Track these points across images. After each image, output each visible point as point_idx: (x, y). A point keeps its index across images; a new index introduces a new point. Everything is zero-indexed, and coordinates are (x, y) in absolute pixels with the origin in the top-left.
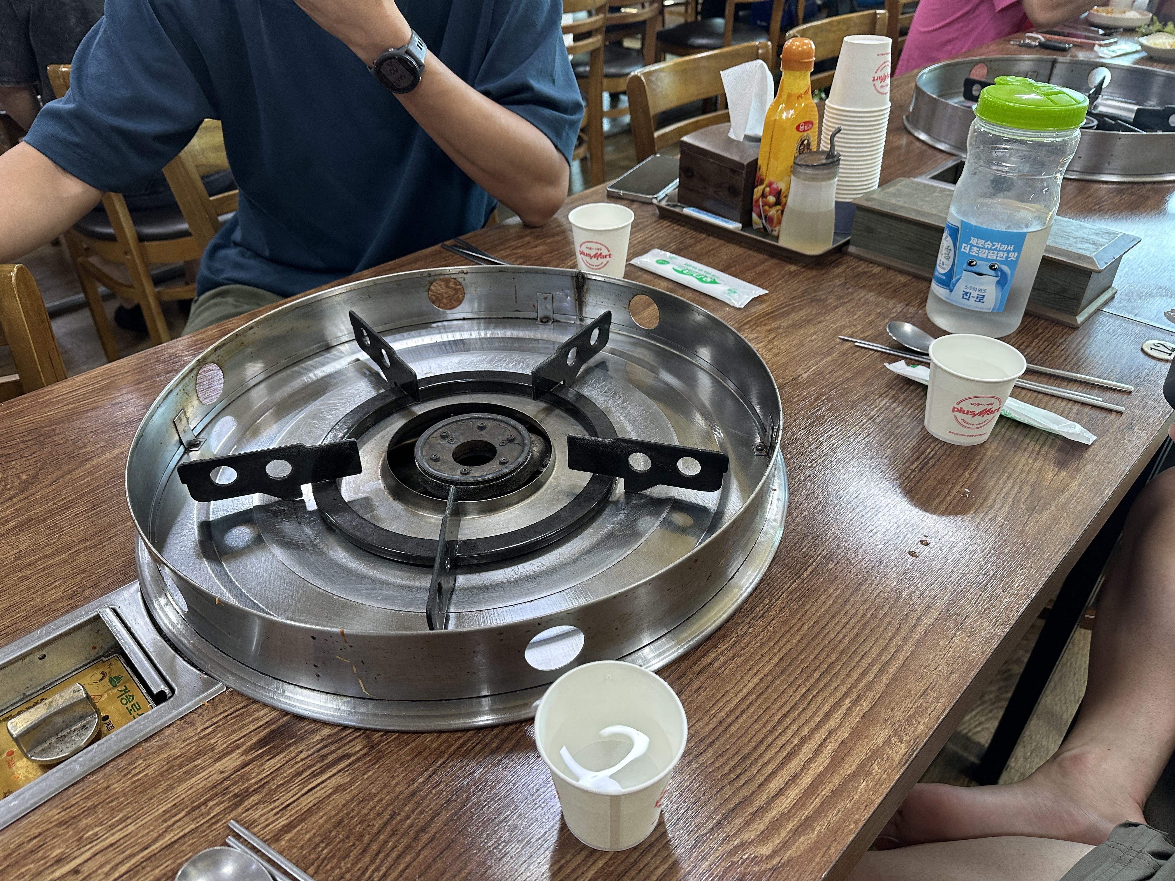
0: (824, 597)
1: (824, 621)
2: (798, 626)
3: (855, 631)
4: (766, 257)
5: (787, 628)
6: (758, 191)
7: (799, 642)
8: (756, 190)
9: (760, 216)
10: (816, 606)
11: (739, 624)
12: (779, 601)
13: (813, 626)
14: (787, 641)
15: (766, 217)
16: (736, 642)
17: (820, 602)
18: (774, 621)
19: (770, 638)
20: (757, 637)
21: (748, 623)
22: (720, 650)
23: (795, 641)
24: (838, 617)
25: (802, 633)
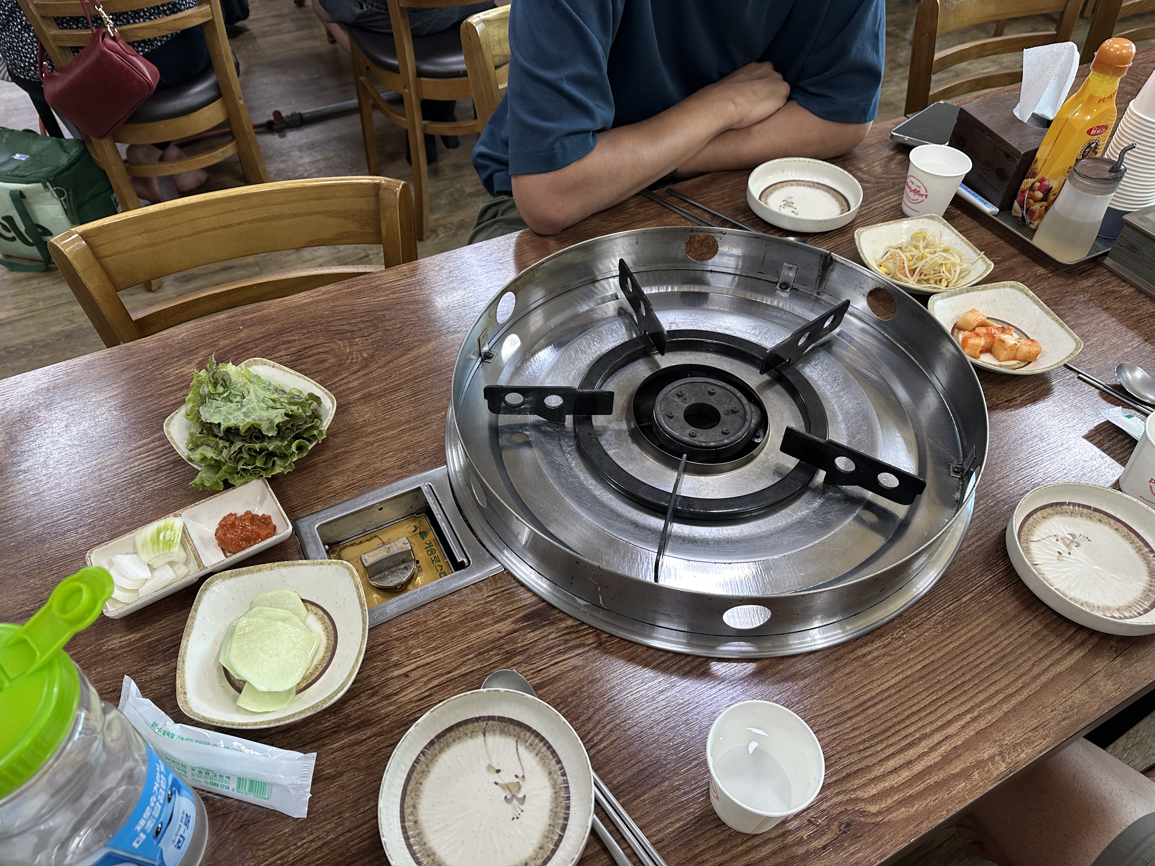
0: (975, 623)
1: (968, 645)
2: (945, 643)
3: (993, 660)
4: (1016, 251)
5: (935, 642)
6: (1027, 183)
7: (942, 656)
8: (1025, 181)
9: (1022, 207)
10: (965, 630)
11: (896, 628)
12: (935, 618)
13: (958, 646)
14: (933, 654)
15: (1027, 209)
16: (890, 643)
17: (969, 627)
18: (927, 634)
19: (919, 647)
20: (908, 643)
21: (904, 630)
22: (875, 646)
23: (939, 655)
24: (982, 644)
25: (946, 650)
